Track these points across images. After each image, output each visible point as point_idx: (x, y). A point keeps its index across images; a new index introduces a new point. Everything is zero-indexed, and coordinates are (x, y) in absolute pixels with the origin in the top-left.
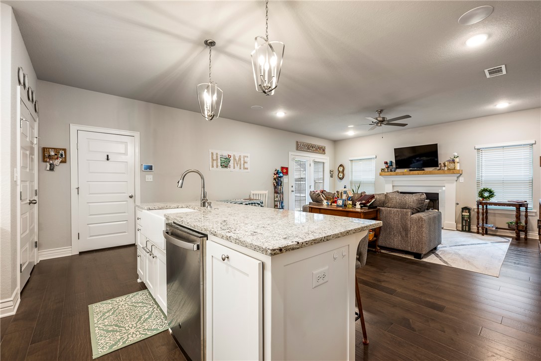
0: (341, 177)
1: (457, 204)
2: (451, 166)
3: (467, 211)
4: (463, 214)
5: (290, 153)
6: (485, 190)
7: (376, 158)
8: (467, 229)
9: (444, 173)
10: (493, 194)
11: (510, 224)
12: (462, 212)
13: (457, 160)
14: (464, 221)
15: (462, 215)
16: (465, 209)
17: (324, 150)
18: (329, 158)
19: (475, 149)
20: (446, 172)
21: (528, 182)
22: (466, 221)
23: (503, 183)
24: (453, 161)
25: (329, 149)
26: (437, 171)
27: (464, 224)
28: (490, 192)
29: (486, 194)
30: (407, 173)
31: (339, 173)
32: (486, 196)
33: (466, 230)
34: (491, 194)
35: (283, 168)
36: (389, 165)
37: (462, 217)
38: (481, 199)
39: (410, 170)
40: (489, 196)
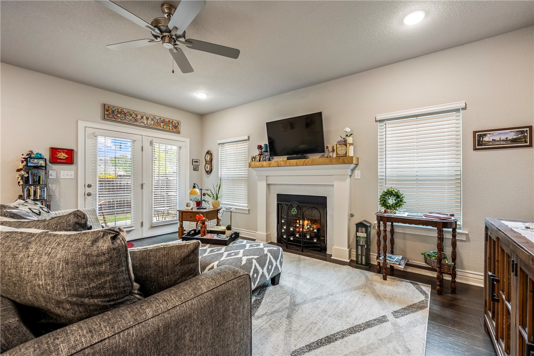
0: (208, 169)
1: (352, 215)
2: (341, 151)
3: (364, 229)
4: (359, 234)
5: (81, 124)
6: (389, 193)
7: (249, 139)
8: (364, 262)
9: (331, 163)
10: (401, 201)
11: (428, 258)
12: (357, 231)
13: (350, 140)
14: (360, 247)
15: (357, 237)
16: (360, 225)
17: (176, 127)
18: (188, 140)
19: (376, 121)
20: (334, 161)
21: (454, 178)
22: (362, 246)
23: (417, 180)
24: (345, 143)
25: (187, 125)
26: (322, 160)
27: (360, 252)
28: (397, 196)
29: (391, 201)
30: (282, 163)
31: (206, 163)
32: (391, 203)
33: (361, 264)
34: (399, 200)
35: (54, 151)
36: (263, 150)
37: (357, 241)
38: (383, 209)
39: (288, 159)
40: (396, 204)
